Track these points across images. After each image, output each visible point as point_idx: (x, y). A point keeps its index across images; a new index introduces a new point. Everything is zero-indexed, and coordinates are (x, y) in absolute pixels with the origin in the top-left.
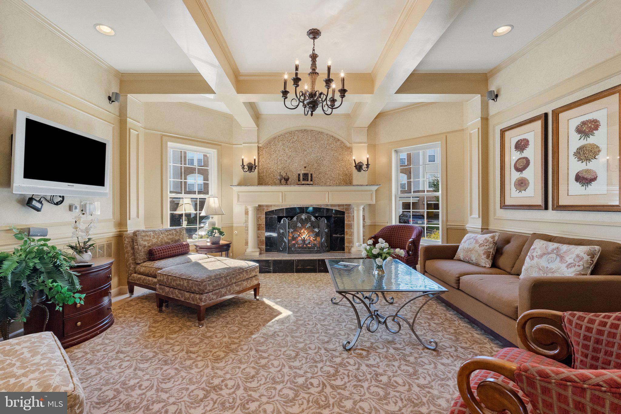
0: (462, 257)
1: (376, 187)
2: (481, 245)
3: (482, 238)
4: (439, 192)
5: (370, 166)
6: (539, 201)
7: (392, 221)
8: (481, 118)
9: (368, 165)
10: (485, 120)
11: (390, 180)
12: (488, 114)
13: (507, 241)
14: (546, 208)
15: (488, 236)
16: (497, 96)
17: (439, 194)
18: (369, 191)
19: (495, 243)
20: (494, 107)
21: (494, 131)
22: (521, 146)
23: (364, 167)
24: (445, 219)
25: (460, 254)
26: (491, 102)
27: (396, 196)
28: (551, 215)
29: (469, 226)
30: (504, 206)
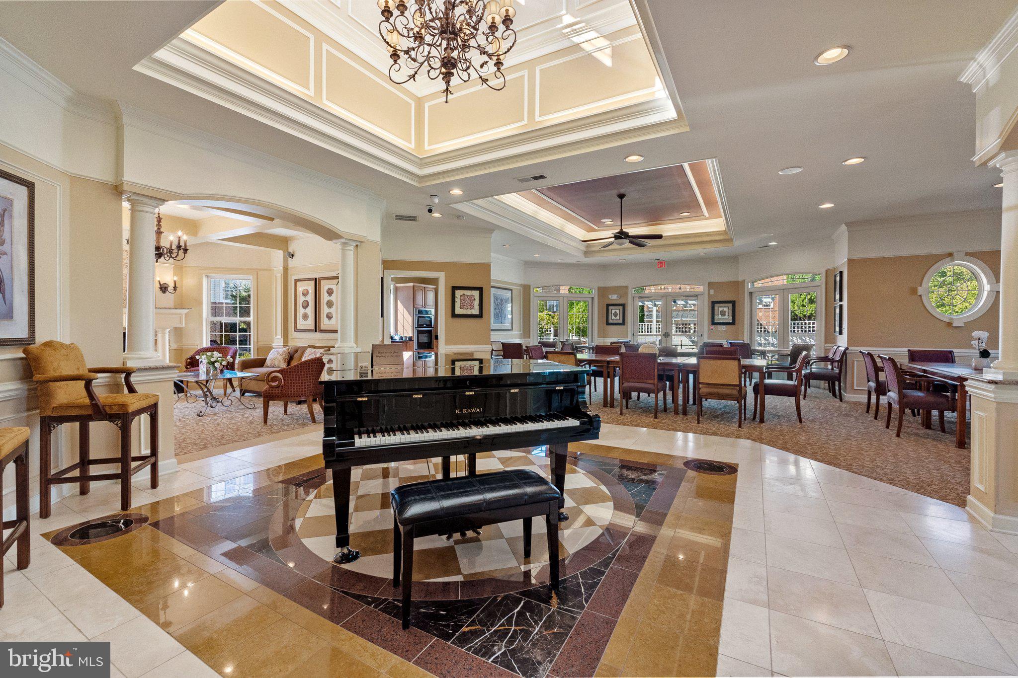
0: (269, 365)
1: (186, 311)
2: (281, 355)
3: (282, 350)
4: (249, 317)
5: (177, 289)
6: (313, 328)
7: (202, 343)
8: (283, 268)
9: (175, 288)
10: (286, 269)
11: (201, 303)
12: (288, 265)
13: (296, 351)
14: (316, 331)
15: (285, 349)
16: (293, 255)
17: (251, 319)
18: (178, 314)
19: (289, 353)
20: (292, 262)
21: (291, 280)
22: (305, 294)
23: (171, 289)
24: (256, 340)
25: (268, 362)
26: (289, 258)
27: (206, 319)
28: (318, 335)
29: (274, 345)
30: (296, 330)
